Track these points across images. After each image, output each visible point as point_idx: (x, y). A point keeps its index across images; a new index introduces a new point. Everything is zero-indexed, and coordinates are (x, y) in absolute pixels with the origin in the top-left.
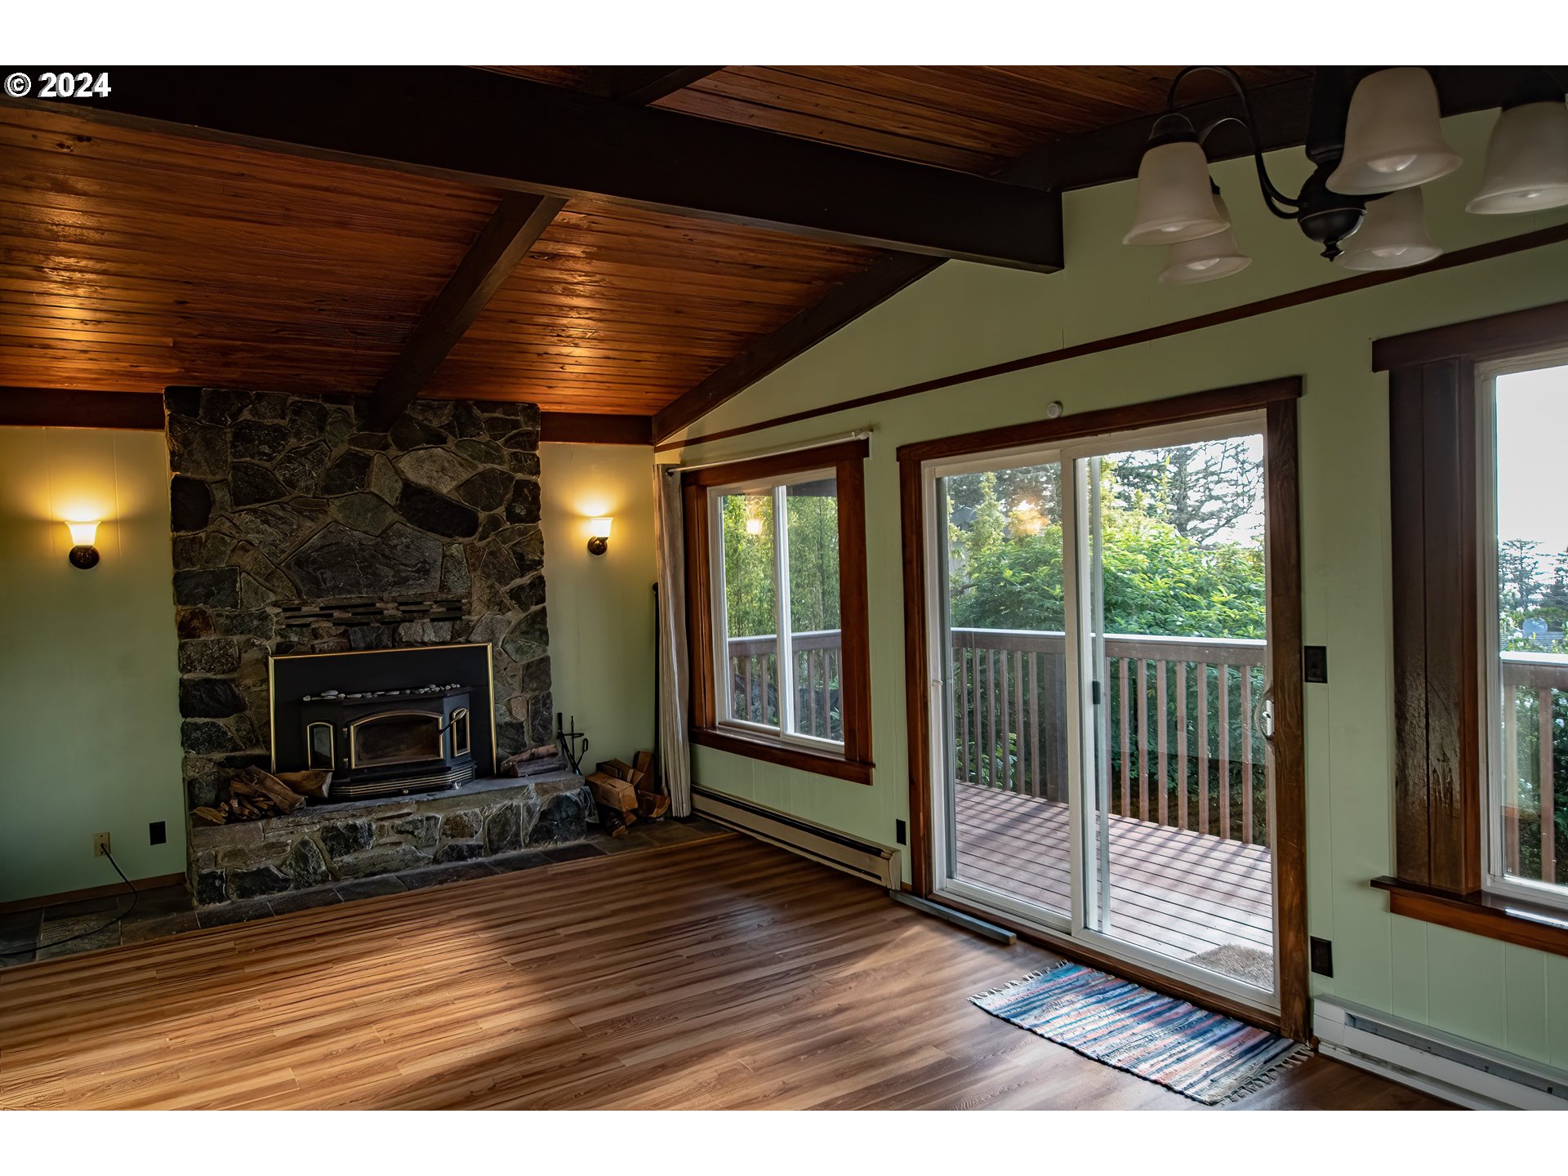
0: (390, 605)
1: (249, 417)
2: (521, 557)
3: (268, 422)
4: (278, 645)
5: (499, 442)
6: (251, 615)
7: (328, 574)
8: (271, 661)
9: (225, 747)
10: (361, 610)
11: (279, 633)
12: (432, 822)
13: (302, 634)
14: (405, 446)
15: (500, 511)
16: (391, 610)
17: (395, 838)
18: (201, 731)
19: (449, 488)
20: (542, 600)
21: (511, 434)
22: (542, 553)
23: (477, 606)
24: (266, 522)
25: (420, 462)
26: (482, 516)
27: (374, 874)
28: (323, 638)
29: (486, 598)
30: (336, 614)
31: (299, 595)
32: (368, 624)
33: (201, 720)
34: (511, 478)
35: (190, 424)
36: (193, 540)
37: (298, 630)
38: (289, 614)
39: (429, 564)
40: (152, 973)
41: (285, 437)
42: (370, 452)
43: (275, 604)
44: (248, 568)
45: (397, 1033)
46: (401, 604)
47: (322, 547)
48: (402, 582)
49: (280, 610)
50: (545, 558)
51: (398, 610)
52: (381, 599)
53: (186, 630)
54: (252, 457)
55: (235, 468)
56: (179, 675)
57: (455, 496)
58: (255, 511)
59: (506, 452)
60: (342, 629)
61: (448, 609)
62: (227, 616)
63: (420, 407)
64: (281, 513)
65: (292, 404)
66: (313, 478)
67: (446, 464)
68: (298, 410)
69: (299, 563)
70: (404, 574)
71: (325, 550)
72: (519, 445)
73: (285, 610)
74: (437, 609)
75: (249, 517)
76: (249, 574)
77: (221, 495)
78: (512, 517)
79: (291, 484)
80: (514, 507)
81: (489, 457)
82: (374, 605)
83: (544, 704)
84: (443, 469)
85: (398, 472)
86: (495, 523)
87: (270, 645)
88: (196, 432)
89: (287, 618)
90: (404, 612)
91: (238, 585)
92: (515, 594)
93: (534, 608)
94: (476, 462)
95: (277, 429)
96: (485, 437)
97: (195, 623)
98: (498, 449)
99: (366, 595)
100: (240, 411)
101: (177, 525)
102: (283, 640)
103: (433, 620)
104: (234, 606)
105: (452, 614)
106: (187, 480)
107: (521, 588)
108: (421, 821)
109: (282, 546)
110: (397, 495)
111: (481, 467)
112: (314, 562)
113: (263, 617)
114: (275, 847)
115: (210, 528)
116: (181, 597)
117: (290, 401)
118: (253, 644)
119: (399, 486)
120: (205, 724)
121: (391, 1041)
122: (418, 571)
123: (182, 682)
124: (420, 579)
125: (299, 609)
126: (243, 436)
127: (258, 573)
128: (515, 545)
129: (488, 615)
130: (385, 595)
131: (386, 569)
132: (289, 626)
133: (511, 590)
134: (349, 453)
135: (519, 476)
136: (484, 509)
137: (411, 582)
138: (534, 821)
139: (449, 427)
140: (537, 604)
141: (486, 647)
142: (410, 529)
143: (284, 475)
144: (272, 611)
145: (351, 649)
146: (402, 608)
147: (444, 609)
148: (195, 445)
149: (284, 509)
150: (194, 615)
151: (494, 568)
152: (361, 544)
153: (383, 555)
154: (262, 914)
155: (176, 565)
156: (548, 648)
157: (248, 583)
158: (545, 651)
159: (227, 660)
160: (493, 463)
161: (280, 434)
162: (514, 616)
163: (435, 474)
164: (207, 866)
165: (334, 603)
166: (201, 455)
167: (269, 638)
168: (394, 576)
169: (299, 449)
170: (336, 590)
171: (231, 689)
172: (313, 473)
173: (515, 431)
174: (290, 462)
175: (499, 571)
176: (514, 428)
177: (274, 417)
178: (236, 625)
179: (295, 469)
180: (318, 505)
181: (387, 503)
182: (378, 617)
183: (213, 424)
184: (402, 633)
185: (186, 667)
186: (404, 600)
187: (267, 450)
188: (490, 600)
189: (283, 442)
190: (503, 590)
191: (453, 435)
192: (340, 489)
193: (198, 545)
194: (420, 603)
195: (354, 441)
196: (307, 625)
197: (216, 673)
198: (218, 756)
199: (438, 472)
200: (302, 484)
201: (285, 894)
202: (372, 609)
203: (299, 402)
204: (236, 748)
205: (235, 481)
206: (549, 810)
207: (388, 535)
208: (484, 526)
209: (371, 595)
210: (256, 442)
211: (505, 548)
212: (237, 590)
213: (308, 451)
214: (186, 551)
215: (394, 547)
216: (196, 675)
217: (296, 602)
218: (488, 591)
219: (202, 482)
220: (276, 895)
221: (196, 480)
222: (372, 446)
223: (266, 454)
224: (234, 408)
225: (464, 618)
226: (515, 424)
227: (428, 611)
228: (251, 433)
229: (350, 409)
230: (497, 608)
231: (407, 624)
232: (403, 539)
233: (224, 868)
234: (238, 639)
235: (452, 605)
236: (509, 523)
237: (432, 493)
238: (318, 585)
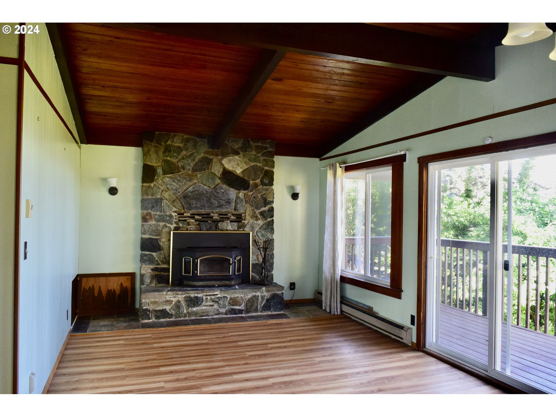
0: (216, 215)
1: (170, 143)
2: (265, 199)
3: (177, 145)
4: (175, 227)
5: (259, 155)
6: (166, 215)
7: (194, 202)
8: (172, 233)
9: (154, 263)
10: (205, 216)
11: (176, 223)
12: (225, 299)
13: (184, 224)
14: (225, 155)
15: (258, 181)
16: (216, 217)
17: (212, 303)
18: (147, 256)
19: (240, 171)
20: (272, 216)
21: (264, 152)
22: (274, 198)
23: (248, 217)
24: (174, 181)
25: (230, 161)
26: (251, 182)
27: (203, 316)
28: (191, 226)
30: (196, 217)
31: (184, 209)
32: (207, 221)
33: (147, 253)
34: (264, 169)
35: (151, 145)
36: (149, 187)
37: (182, 222)
38: (179, 216)
39: (231, 200)
40: (122, 342)
41: (182, 151)
42: (212, 157)
43: (175, 212)
44: (167, 198)
45: (203, 375)
46: (219, 215)
47: (193, 191)
48: (220, 206)
49: (177, 214)
50: (274, 200)
51: (218, 217)
52: (213, 212)
53: (144, 219)
54: (171, 157)
55: (165, 161)
56: (141, 236)
57: (241, 175)
58: (170, 178)
59: (262, 158)
60: (198, 223)
61: (236, 218)
62: (158, 215)
63: (231, 141)
64: (179, 178)
65: (185, 138)
66: (191, 166)
67: (239, 162)
68: (187, 141)
69: (184, 197)
70: (221, 203)
71: (194, 193)
72: (267, 156)
73: (178, 214)
74: (233, 218)
75: (168, 179)
76: (167, 200)
77: (160, 171)
78: (263, 184)
79: (183, 168)
80: (264, 180)
81: (255, 160)
82: (209, 214)
83: (271, 257)
84: (238, 164)
85: (222, 165)
86: (256, 186)
87: (172, 226)
88: (152, 148)
89: (179, 217)
90: (220, 218)
91: (163, 204)
92: (262, 213)
93: (269, 219)
94: (250, 162)
95: (179, 147)
96: (254, 153)
97: (148, 217)
98: (259, 157)
99: (207, 211)
100: (167, 140)
101: (144, 181)
102: (177, 226)
103: (231, 222)
104: (161, 212)
105: (238, 220)
106: (148, 165)
107: (264, 211)
108: (221, 298)
109: (179, 190)
110: (221, 173)
111: (252, 164)
112: (190, 197)
113: (171, 216)
114: (169, 302)
115: (155, 183)
116: (143, 207)
117: (185, 137)
118: (167, 226)
119: (221, 170)
120: (149, 254)
121: (201, 378)
122: (227, 202)
123: (142, 239)
124: (227, 205)
125: (183, 214)
126: (168, 150)
127: (170, 200)
128: (263, 194)
129: (252, 221)
130: (214, 211)
131: (215, 201)
132: (179, 220)
133: (261, 212)
134: (204, 157)
135: (266, 168)
136: (252, 180)
137: (224, 207)
138: (264, 302)
139: (241, 148)
140: (270, 218)
141: (250, 233)
142: (224, 186)
143: (181, 164)
144: (174, 214)
145: (201, 230)
146: (220, 216)
147: (235, 218)
148: (151, 153)
149: (180, 176)
150: (147, 214)
151: (255, 203)
152: (206, 191)
153: (214, 196)
154: (161, 325)
155: (142, 195)
156: (274, 235)
157: (166, 203)
158: (272, 236)
159: (158, 232)
160: (257, 162)
161: (179, 150)
162: (261, 222)
163: (235, 166)
164: (145, 306)
165: (196, 213)
166: (154, 156)
167: (172, 224)
168: (218, 204)
169: (187, 155)
170: (196, 208)
171: (158, 242)
172: (191, 164)
173: (266, 151)
174: (183, 160)
175: (256, 204)
176: (265, 149)
177: (179, 143)
178: (161, 219)
179: (185, 162)
180: (192, 176)
181: (217, 176)
182: (211, 219)
183: (158, 145)
184: (219, 226)
185: (143, 233)
186: (221, 213)
187: (176, 155)
188: (252, 215)
189: (182, 152)
190: (257, 212)
191: (242, 151)
192: (200, 170)
193: (150, 188)
194: (227, 215)
195: (206, 153)
196: (186, 220)
197: (154, 236)
198: (152, 267)
199: (236, 165)
200: (187, 168)
201: (171, 319)
202: (209, 216)
203: (188, 138)
204: (158, 264)
205: (164, 166)
206: (270, 298)
207: (216, 188)
208: (252, 186)
209: (209, 211)
210: (172, 152)
211: (259, 196)
212: (162, 206)
213: (190, 156)
214: (146, 191)
215: (218, 193)
216: (147, 236)
217: (182, 212)
218: (252, 212)
219: (153, 166)
220: (168, 320)
221: (151, 165)
222: (213, 155)
223: (175, 156)
224: (166, 140)
225: (242, 221)
226: (266, 148)
227: (229, 218)
228: (171, 149)
229: (206, 140)
230: (255, 218)
231: (221, 222)
232: (222, 190)
233: (151, 307)
234: (161, 224)
235: (238, 216)
236: (261, 186)
237: (233, 173)
238: (190, 205)
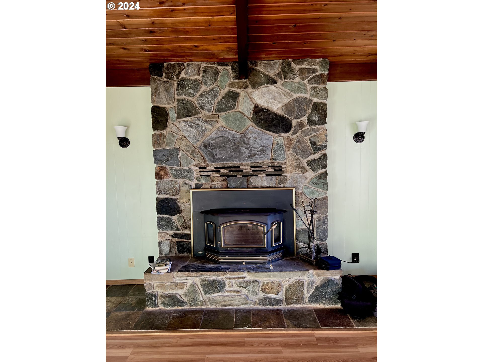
0: (247, 167)
1: (184, 76)
2: (314, 144)
3: (192, 78)
4: (196, 184)
5: (306, 81)
6: (184, 170)
7: (218, 152)
8: (191, 191)
9: (173, 228)
10: (233, 169)
11: (198, 179)
12: (256, 284)
13: (206, 180)
14: (255, 85)
15: (304, 119)
16: (247, 170)
17: (238, 289)
18: (164, 220)
19: (277, 107)
20: (325, 166)
21: (311, 77)
22: (326, 141)
23: (289, 169)
24: (191, 126)
25: (263, 94)
26: (294, 122)
27: (225, 306)
28: (215, 182)
29: (294, 164)
30: (222, 171)
31: (205, 161)
32: (236, 176)
33: (165, 216)
34: (312, 101)
35: (159, 80)
36: (161, 135)
37: (205, 177)
38: (201, 170)
39: (265, 147)
41: (200, 85)
42: (238, 90)
43: (195, 165)
44: (183, 148)
46: (252, 167)
47: (216, 138)
48: (252, 156)
49: (198, 168)
50: (328, 144)
51: (251, 169)
52: (242, 165)
53: (158, 176)
54: (185, 95)
55: (178, 101)
56: (157, 196)
57: (281, 112)
58: (186, 121)
59: (309, 87)
60: (224, 178)
61: (275, 170)
62: (175, 170)
63: (264, 65)
64: (197, 122)
65: (203, 68)
66: (212, 104)
67: (276, 95)
68: (205, 71)
69: (205, 146)
70: (253, 152)
71: (217, 140)
72: (316, 82)
73: (200, 168)
74: (270, 170)
75: (183, 124)
76: (184, 151)
77: (172, 114)
78: (310, 122)
79: (202, 108)
80: (312, 116)
81: (299, 90)
82: (239, 167)
83: (324, 222)
84: (275, 98)
85: (251, 99)
86: (301, 125)
87: (193, 184)
88: (161, 84)
89: (200, 172)
90: (253, 171)
91: (179, 156)
92: (311, 163)
93: (321, 171)
94: (292, 93)
95: (196, 81)
96: (297, 79)
97: (162, 173)
98: (304, 85)
99: (236, 162)
100: (180, 73)
101: (155, 128)
102: (198, 182)
103: (267, 175)
104: (178, 166)
105: (277, 173)
106: (158, 107)
107: (313, 161)
108: (250, 282)
109: (197, 138)
110: (251, 112)
111: (296, 96)
112: (212, 145)
113: (190, 171)
114: (180, 285)
115: (168, 129)
116: (157, 161)
117: (202, 66)
118: (185, 183)
119: (252, 107)
120: (166, 218)
122: (261, 150)
123: (157, 199)
124: (261, 154)
125: (205, 168)
126: (181, 85)
127: (187, 151)
128: (311, 137)
129: (295, 173)
130: (244, 162)
131: (246, 150)
132: (201, 176)
133: (308, 161)
134: (229, 92)
135: (315, 100)
136: (295, 118)
137: (257, 156)
138: (313, 290)
139: (279, 74)
140: (322, 169)
141: (292, 190)
142: (257, 129)
143: (199, 103)
144: (194, 168)
145: (228, 188)
146: (252, 169)
147: (273, 170)
148: (161, 90)
149: (199, 120)
150: (161, 169)
151: (300, 149)
152: (233, 137)
153: (244, 143)
155: (154, 146)
156: (327, 192)
157: (183, 155)
158: (326, 193)
159: (174, 190)
160: (301, 93)
161: (197, 84)
162: (310, 174)
163: (270, 100)
164: (149, 289)
165: (221, 166)
166: (163, 94)
167: (192, 181)
168: (249, 153)
169: (206, 91)
170: (221, 159)
171: (176, 203)
172: (212, 102)
173: (314, 75)
174: (201, 97)
175: (302, 151)
176: (314, 73)
177: (195, 75)
178: (179, 174)
179: (204, 100)
180: (214, 118)
181: (246, 116)
182: (241, 173)
183: (169, 80)
184: (252, 181)
185: (159, 191)
186: (253, 165)
187: (192, 92)
188: (296, 166)
189: (199, 87)
190: (304, 161)
191: (281, 78)
192: (224, 110)
193: (163, 137)
194: (261, 167)
195: (231, 85)
196: (209, 176)
197: (170, 195)
198: (171, 232)
199: (272, 99)
200: (207, 108)
201: (183, 308)
202: (238, 169)
203: (206, 66)
204: (178, 230)
205: (178, 107)
206: (321, 286)
207: (246, 132)
208: (295, 127)
209: (238, 162)
210: (187, 88)
211: (307, 138)
212: (179, 158)
213: (210, 91)
214: (158, 140)
215: (249, 139)
216: (163, 196)
217: (204, 165)
218: (296, 161)
219: (164, 108)
220: (179, 308)
221: (161, 107)
222: (240, 87)
223: (191, 94)
224: (177, 72)
225: (282, 175)
226: (314, 71)
227: (265, 171)
228: (184, 83)
229: (229, 68)
230: (300, 170)
231: (255, 177)
232: (253, 134)
233: (159, 291)
234: (181, 181)
235: (277, 168)
236: (308, 125)
237: (268, 110)
238: (214, 157)
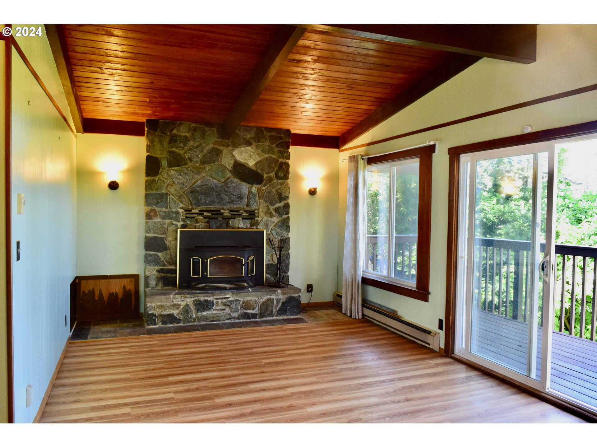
0: (226, 211)
1: (176, 132)
2: (280, 195)
3: (183, 134)
4: (182, 225)
5: (274, 145)
6: (172, 212)
7: (203, 197)
8: (179, 231)
9: (160, 264)
10: (215, 212)
11: (183, 220)
12: (238, 302)
13: (191, 221)
14: (236, 145)
15: (272, 175)
16: (227, 213)
17: (223, 307)
18: (152, 257)
19: (252, 164)
20: (288, 213)
21: (278, 142)
22: (289, 193)
23: (261, 214)
24: (180, 175)
25: (241, 153)
26: (265, 176)
27: (214, 321)
28: (199, 223)
29: (265, 211)
30: (205, 214)
31: (192, 205)
32: (217, 218)
33: (152, 253)
34: (278, 161)
35: (155, 134)
36: (153, 181)
37: (190, 219)
38: (187, 212)
39: (242, 195)
40: (127, 350)
41: (189, 141)
42: (221, 148)
43: (182, 208)
44: (173, 193)
45: (215, 385)
46: (230, 211)
47: (201, 186)
48: (231, 202)
49: (184, 211)
50: (290, 195)
51: (229, 213)
52: (223, 209)
53: (148, 216)
54: (177, 148)
55: (170, 152)
56: (145, 234)
57: (254, 168)
58: (176, 170)
59: (276, 149)
60: (207, 220)
61: (249, 214)
62: (164, 212)
63: (242, 130)
64: (186, 171)
65: (193, 127)
66: (199, 157)
67: (252, 154)
68: (195, 130)
69: (192, 192)
70: (232, 199)
72: (282, 147)
74: (245, 214)
75: (173, 172)
76: (173, 195)
77: (164, 163)
78: (278, 177)
79: (191, 160)
80: (279, 173)
81: (269, 152)
82: (220, 211)
83: (287, 257)
84: (250, 156)
85: (233, 156)
86: (270, 179)
87: (179, 224)
88: (156, 137)
89: (186, 214)
90: (231, 214)
91: (168, 199)
92: (276, 210)
93: (284, 216)
94: (263, 154)
95: (186, 137)
96: (268, 143)
97: (152, 214)
98: (273, 148)
99: (217, 207)
100: (173, 130)
101: (148, 174)
102: (184, 223)
103: (243, 219)
104: (167, 208)
105: (251, 217)
106: (152, 157)
107: (279, 207)
108: (233, 301)
109: (186, 185)
110: (231, 165)
111: (266, 156)
112: (198, 192)
113: (177, 213)
114: (176, 306)
115: (159, 176)
116: (148, 203)
117: (192, 126)
118: (173, 224)
119: (232, 162)
120: (154, 254)
121: (213, 388)
122: (238, 198)
123: (146, 237)
124: (239, 201)
125: (191, 211)
126: (173, 140)
127: (176, 195)
128: (278, 189)
129: (265, 218)
130: (225, 207)
131: (225, 197)
132: (187, 217)
133: (276, 208)
134: (213, 148)
135: (281, 160)
136: (266, 173)
137: (235, 202)
138: (280, 306)
139: (254, 138)
140: (286, 214)
141: (263, 231)
142: (236, 180)
143: (188, 156)
144: (181, 211)
145: (210, 228)
146: (231, 213)
147: (248, 215)
148: (155, 143)
149: (187, 169)
150: (152, 211)
151: (269, 198)
152: (216, 185)
153: (225, 191)
154: (168, 331)
155: (146, 190)
156: (290, 234)
157: (172, 199)
158: (288, 235)
159: (163, 229)
160: (271, 154)
161: (187, 139)
162: (275, 219)
163: (247, 158)
164: (150, 310)
165: (204, 209)
166: (158, 147)
167: (179, 222)
168: (228, 199)
169: (194, 146)
170: (206, 204)
171: (163, 241)
172: (199, 155)
173: (281, 141)
174: (190, 151)
175: (271, 200)
176: (280, 139)
177: (186, 132)
178: (168, 216)
179: (192, 153)
180: (201, 168)
181: (228, 169)
182: (221, 216)
183: (162, 135)
184: (231, 223)
185: (148, 231)
186: (232, 209)
187: (182, 146)
188: (266, 212)
189: (188, 143)
190: (272, 208)
191: (255, 142)
192: (209, 163)
193: (154, 183)
194: (238, 211)
195: (215, 143)
196: (193, 217)
197: (158, 234)
198: (157, 268)
199: (248, 157)
200: (195, 160)
201: (179, 325)
202: (219, 213)
203: (195, 126)
204: (164, 265)
205: (170, 158)
206: (286, 302)
207: (227, 182)
208: (266, 180)
209: (219, 207)
210: (178, 142)
211: (274, 190)
212: (168, 201)
213: (198, 147)
214: (150, 185)
215: (229, 187)
216: (151, 235)
217: (190, 208)
218: (266, 208)
219: (157, 158)
220: (176, 325)
221: (154, 157)
222: (223, 145)
223: (182, 147)
224: (171, 128)
225: (255, 218)
227: (241, 215)
228: (176, 138)
229: (215, 130)
230: (269, 215)
231: (233, 220)
232: (233, 184)
233: (157, 312)
234: (167, 221)
235: (251, 213)
236: (276, 180)
237: (245, 166)
238: (199, 201)
